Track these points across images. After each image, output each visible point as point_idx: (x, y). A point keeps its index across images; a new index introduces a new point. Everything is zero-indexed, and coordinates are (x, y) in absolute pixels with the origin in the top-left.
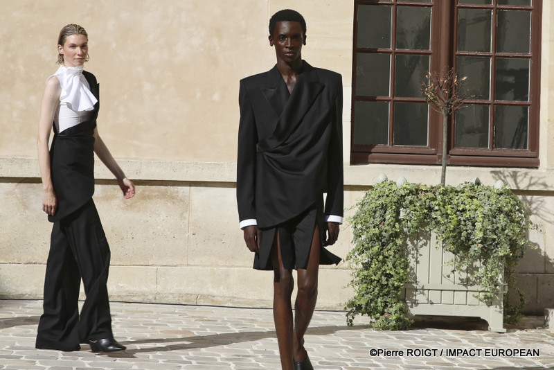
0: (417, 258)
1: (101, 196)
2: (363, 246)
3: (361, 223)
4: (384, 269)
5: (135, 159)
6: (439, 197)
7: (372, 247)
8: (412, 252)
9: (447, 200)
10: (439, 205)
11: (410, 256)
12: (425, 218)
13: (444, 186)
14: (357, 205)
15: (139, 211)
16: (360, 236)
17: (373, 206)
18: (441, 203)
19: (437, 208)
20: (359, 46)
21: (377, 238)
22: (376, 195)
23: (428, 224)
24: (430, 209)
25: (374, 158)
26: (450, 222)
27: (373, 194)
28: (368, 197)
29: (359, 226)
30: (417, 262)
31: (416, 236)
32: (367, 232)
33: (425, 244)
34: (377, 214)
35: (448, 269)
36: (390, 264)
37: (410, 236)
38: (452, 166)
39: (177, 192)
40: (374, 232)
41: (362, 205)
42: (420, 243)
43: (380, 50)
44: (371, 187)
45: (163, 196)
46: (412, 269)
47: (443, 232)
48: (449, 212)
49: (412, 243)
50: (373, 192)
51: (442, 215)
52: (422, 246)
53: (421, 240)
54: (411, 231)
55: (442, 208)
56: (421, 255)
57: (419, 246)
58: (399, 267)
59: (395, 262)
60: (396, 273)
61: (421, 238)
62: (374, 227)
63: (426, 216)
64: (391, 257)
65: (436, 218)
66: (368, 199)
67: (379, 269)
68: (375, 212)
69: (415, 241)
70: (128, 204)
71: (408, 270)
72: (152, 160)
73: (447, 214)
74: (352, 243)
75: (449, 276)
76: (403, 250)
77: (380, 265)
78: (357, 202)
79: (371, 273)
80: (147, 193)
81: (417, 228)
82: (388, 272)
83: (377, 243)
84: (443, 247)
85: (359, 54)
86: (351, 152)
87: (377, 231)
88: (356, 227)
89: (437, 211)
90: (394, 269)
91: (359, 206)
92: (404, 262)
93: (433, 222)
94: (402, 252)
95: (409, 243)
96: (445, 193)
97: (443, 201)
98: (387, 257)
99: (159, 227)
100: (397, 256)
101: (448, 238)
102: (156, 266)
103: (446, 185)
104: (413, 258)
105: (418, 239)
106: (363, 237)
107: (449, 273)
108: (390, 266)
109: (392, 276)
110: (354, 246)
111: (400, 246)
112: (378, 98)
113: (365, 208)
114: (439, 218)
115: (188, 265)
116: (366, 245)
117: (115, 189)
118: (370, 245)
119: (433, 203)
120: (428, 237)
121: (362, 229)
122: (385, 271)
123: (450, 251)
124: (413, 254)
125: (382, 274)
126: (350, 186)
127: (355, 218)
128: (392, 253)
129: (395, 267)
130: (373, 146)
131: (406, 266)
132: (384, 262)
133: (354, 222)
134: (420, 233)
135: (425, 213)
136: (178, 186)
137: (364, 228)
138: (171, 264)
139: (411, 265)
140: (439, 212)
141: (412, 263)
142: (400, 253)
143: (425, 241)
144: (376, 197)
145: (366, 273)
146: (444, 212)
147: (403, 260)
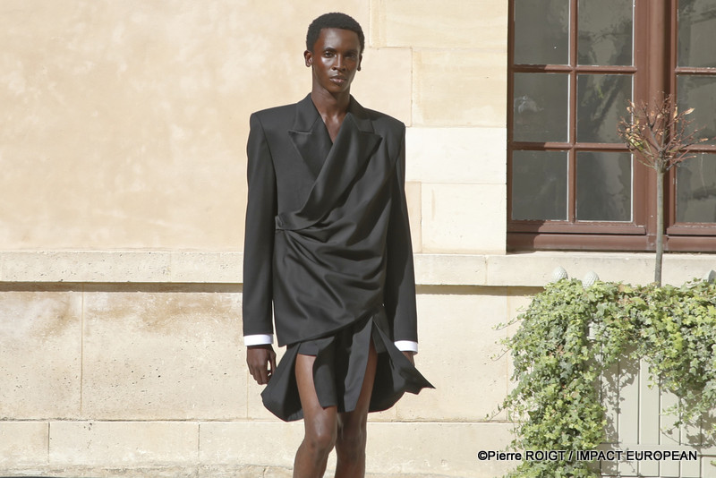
0: (618, 403)
1: (107, 309)
2: (530, 384)
3: (527, 348)
4: (564, 422)
5: (160, 249)
6: (652, 305)
7: (545, 386)
8: (609, 394)
9: (665, 309)
10: (652, 317)
11: (606, 400)
12: (630, 338)
13: (659, 286)
14: (519, 318)
15: (168, 333)
16: (525, 369)
17: (545, 319)
18: (656, 314)
19: (648, 321)
20: (518, 62)
21: (553, 372)
22: (549, 302)
23: (635, 348)
24: (638, 324)
25: (545, 242)
26: (671, 344)
27: (546, 301)
28: (536, 305)
29: (523, 353)
30: (618, 411)
31: (616, 367)
32: (537, 362)
33: (630, 381)
34: (553, 333)
35: (669, 421)
36: (574, 413)
37: (606, 367)
38: (672, 252)
39: (229, 301)
40: (548, 362)
41: (528, 318)
42: (623, 380)
43: (549, 67)
44: (540, 289)
45: (207, 308)
46: (610, 421)
47: (660, 362)
48: (669, 328)
49: (610, 379)
50: (545, 297)
51: (657, 334)
52: (624, 385)
53: (623, 375)
54: (608, 360)
55: (658, 322)
56: (622, 399)
57: (621, 384)
58: (589, 419)
59: (583, 410)
60: (585, 427)
61: (624, 371)
62: (548, 354)
63: (631, 335)
64: (576, 402)
65: (647, 338)
66: (537, 309)
67: (556, 421)
68: (548, 330)
69: (614, 376)
70: (151, 322)
71: (604, 423)
72: (188, 250)
73: (665, 331)
74: (511, 379)
75: (670, 432)
76: (595, 391)
77: (559, 414)
78: (518, 314)
79: (543, 427)
80: (180, 304)
81: (616, 354)
82: (571, 426)
83: (552, 380)
84: (660, 385)
85: (517, 75)
86: (509, 233)
87: (552, 360)
88: (517, 355)
89: (648, 326)
90: (580, 422)
91: (523, 320)
92: (597, 410)
93: (644, 345)
94: (593, 393)
95: (604, 379)
96: (661, 297)
97: (660, 311)
98: (569, 403)
99: (201, 359)
100: (586, 400)
101: (669, 370)
102: (197, 420)
103: (663, 284)
104: (611, 403)
105: (619, 372)
106: (530, 370)
107: (671, 426)
108: (575, 416)
109: (578, 433)
110: (515, 385)
111: (591, 384)
112: (547, 145)
113: (532, 324)
114: (653, 338)
115: (249, 419)
116: (536, 384)
117: (129, 299)
118: (542, 383)
119: (643, 313)
120: (635, 370)
121: (527, 358)
122: (567, 424)
123: (672, 391)
124: (610, 398)
125: (562, 429)
126: (507, 287)
127: (515, 340)
128: (578, 396)
129: (582, 419)
130: (541, 223)
131: (601, 417)
132: (564, 411)
133: (514, 346)
134: (622, 363)
135: (630, 331)
136: (230, 291)
137: (531, 356)
138: (221, 417)
139: (608, 414)
140: (652, 329)
141: (610, 413)
142: (591, 395)
143: (630, 375)
144: (550, 306)
145: (535, 428)
146: (661, 329)
147: (595, 406)
